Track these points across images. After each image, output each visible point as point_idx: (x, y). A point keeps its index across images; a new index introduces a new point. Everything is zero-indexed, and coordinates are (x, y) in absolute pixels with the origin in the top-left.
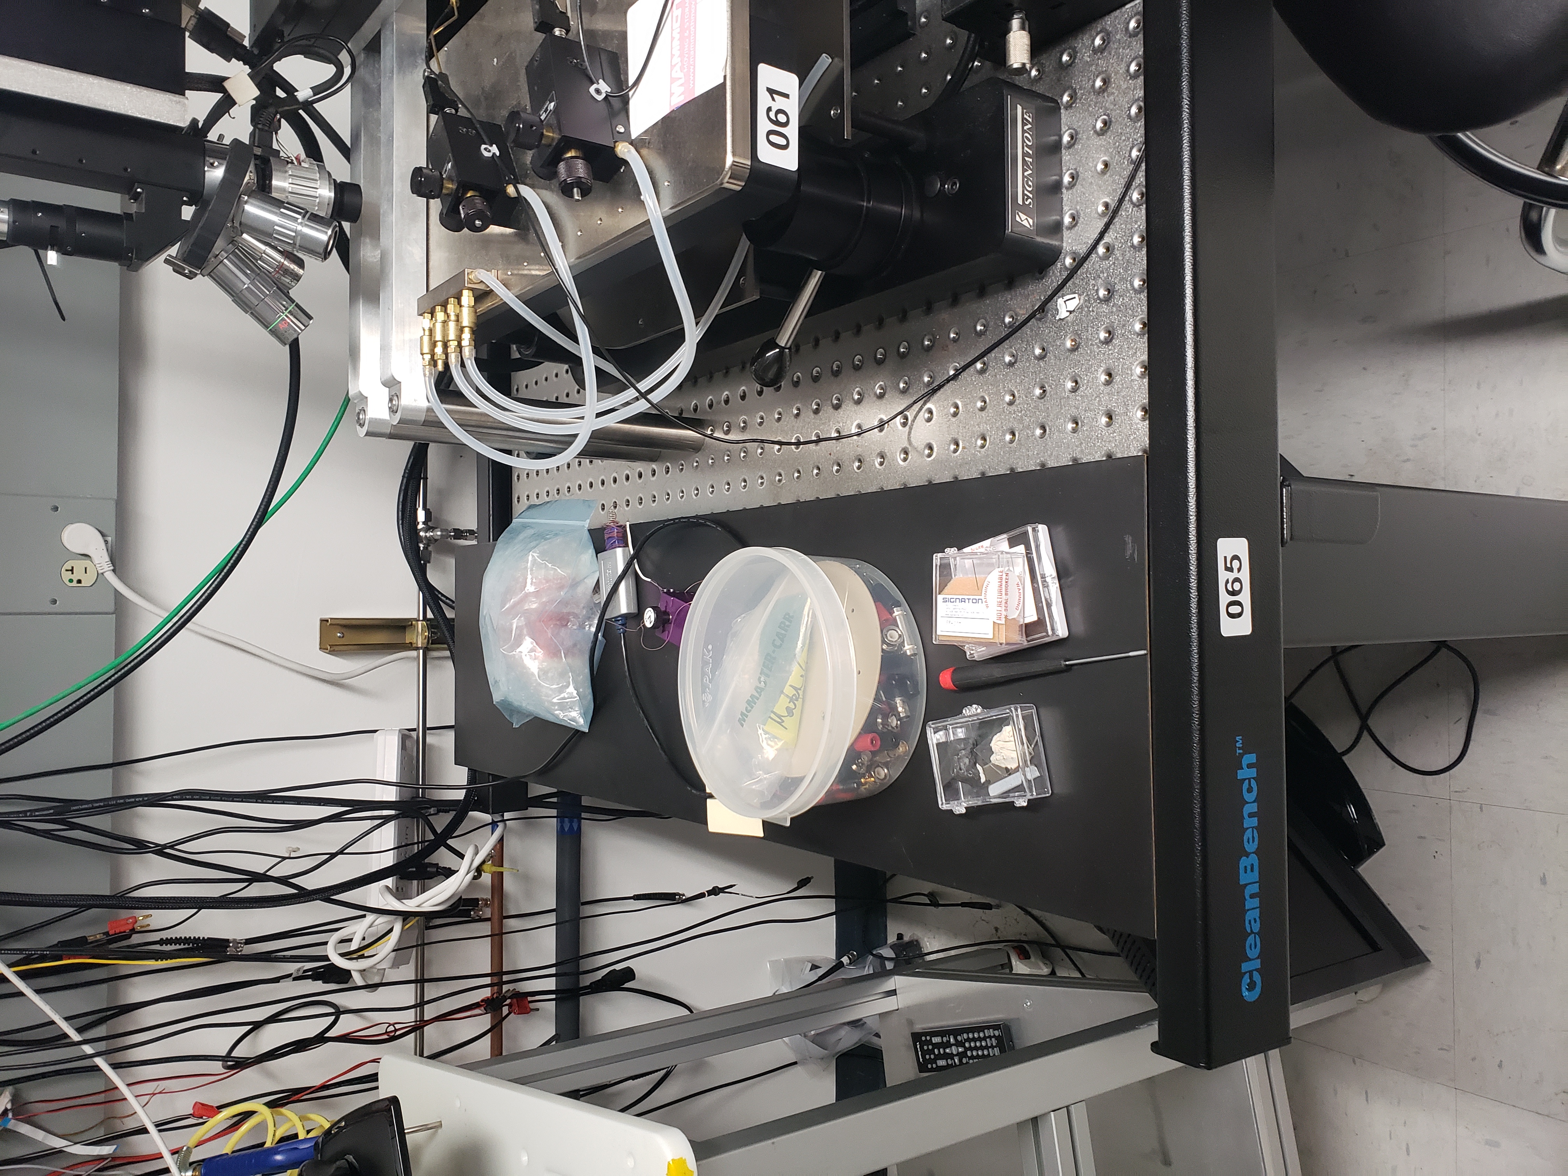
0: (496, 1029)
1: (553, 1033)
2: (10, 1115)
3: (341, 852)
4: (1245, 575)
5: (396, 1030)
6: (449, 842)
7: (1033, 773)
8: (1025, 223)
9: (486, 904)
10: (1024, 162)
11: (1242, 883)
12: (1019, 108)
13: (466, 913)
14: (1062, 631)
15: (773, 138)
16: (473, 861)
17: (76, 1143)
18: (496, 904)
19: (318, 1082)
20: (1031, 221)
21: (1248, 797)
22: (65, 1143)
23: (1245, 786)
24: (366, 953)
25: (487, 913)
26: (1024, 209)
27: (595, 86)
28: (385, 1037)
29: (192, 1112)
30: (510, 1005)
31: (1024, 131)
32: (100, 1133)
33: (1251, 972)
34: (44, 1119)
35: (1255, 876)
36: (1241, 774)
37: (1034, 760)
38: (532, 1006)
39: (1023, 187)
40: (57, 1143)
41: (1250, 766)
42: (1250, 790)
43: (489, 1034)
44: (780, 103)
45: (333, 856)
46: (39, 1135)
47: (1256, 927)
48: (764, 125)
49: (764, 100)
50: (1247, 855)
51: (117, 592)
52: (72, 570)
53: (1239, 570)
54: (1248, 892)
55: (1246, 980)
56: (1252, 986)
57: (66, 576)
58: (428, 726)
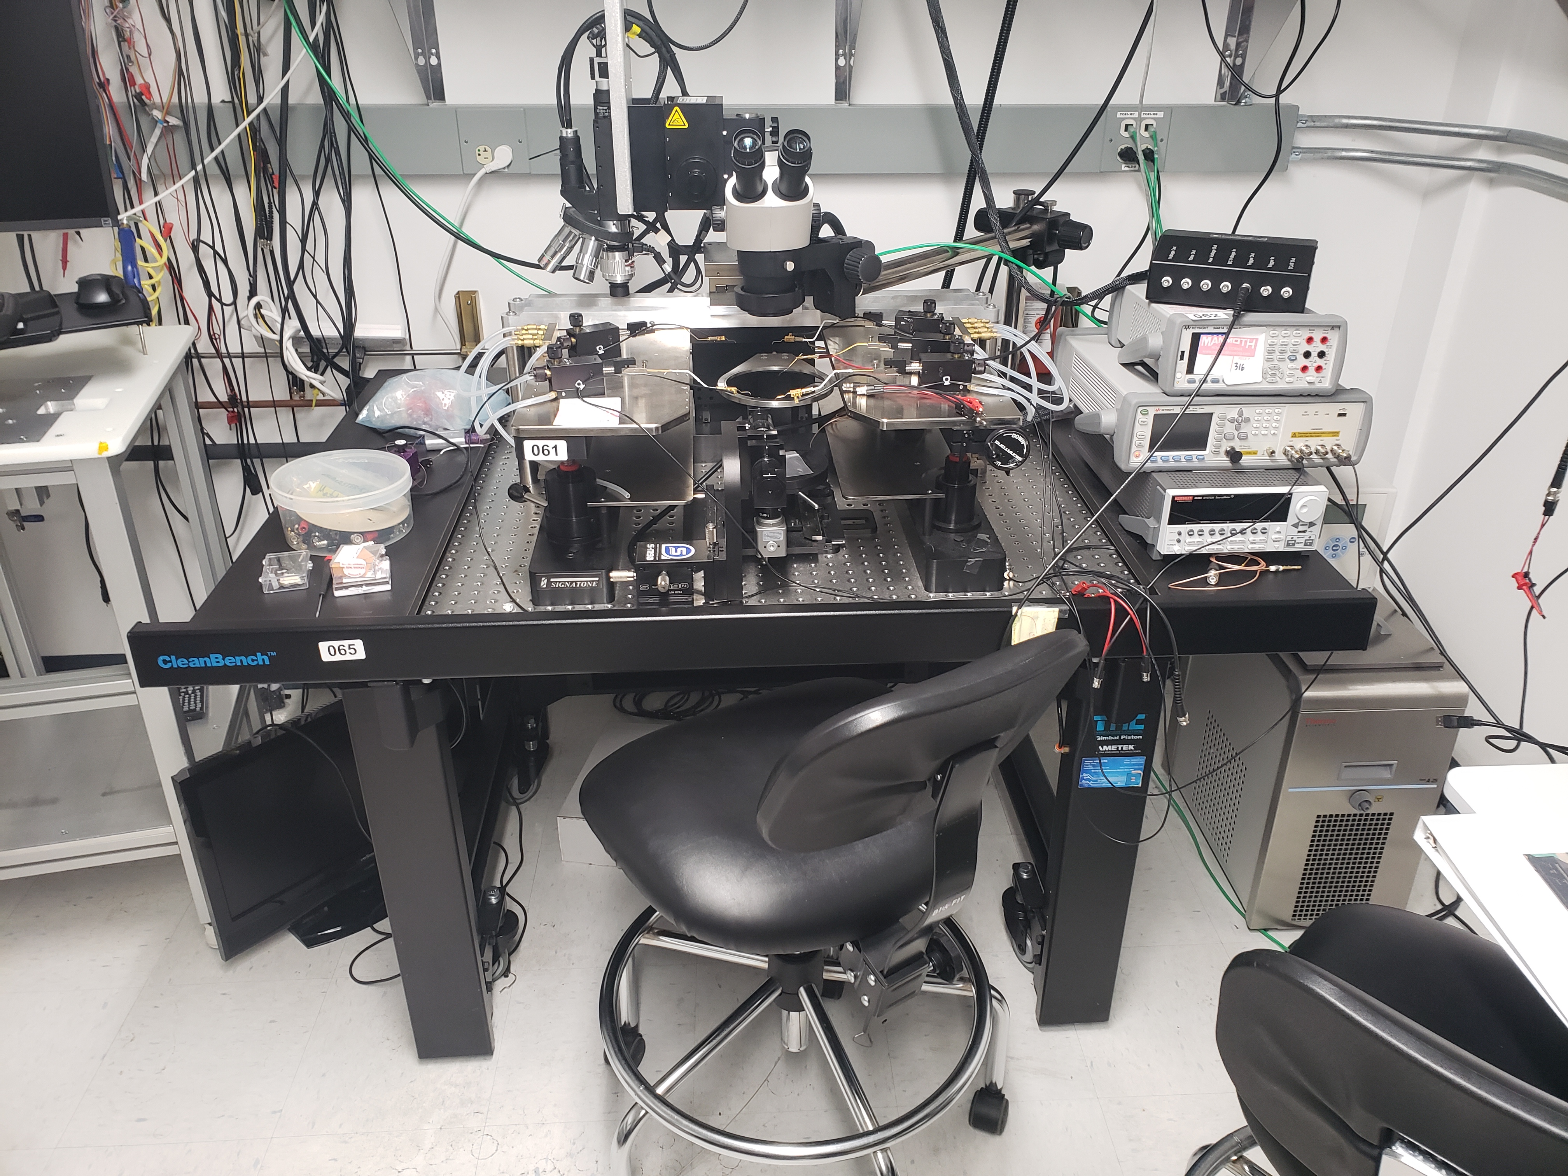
0: (220, 404)
1: (217, 443)
2: (165, 125)
3: (318, 302)
4: (348, 657)
5: (216, 339)
6: (329, 368)
7: (275, 585)
8: (542, 584)
9: (300, 397)
10: (572, 582)
11: (211, 655)
12: (597, 579)
13: (295, 384)
14: (337, 594)
15: (535, 448)
16: (314, 379)
17: (149, 159)
18: (301, 403)
19: (186, 294)
20: (545, 586)
21: (250, 658)
22: (149, 153)
23: (254, 658)
24: (260, 320)
25: (296, 397)
26: (549, 583)
27: (581, 383)
28: (212, 333)
29: (168, 222)
30: (233, 412)
31: (587, 581)
32: (155, 172)
33: (171, 662)
34: (163, 141)
35: (215, 664)
36: (259, 654)
37: (282, 587)
38: (233, 425)
39: (559, 582)
40: (150, 149)
41: (263, 660)
42: (253, 660)
43: (216, 400)
44: (553, 451)
45: (315, 297)
46: (154, 139)
47: (191, 665)
48: (541, 443)
49: (551, 443)
50: (224, 659)
51: (475, 174)
52: (485, 151)
53: (351, 653)
54: (207, 659)
55: (168, 659)
56: (165, 662)
57: (482, 148)
58: (415, 357)
